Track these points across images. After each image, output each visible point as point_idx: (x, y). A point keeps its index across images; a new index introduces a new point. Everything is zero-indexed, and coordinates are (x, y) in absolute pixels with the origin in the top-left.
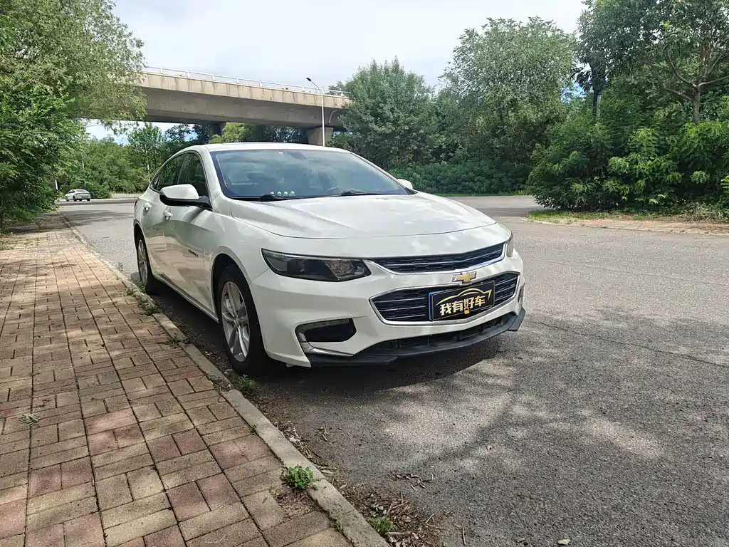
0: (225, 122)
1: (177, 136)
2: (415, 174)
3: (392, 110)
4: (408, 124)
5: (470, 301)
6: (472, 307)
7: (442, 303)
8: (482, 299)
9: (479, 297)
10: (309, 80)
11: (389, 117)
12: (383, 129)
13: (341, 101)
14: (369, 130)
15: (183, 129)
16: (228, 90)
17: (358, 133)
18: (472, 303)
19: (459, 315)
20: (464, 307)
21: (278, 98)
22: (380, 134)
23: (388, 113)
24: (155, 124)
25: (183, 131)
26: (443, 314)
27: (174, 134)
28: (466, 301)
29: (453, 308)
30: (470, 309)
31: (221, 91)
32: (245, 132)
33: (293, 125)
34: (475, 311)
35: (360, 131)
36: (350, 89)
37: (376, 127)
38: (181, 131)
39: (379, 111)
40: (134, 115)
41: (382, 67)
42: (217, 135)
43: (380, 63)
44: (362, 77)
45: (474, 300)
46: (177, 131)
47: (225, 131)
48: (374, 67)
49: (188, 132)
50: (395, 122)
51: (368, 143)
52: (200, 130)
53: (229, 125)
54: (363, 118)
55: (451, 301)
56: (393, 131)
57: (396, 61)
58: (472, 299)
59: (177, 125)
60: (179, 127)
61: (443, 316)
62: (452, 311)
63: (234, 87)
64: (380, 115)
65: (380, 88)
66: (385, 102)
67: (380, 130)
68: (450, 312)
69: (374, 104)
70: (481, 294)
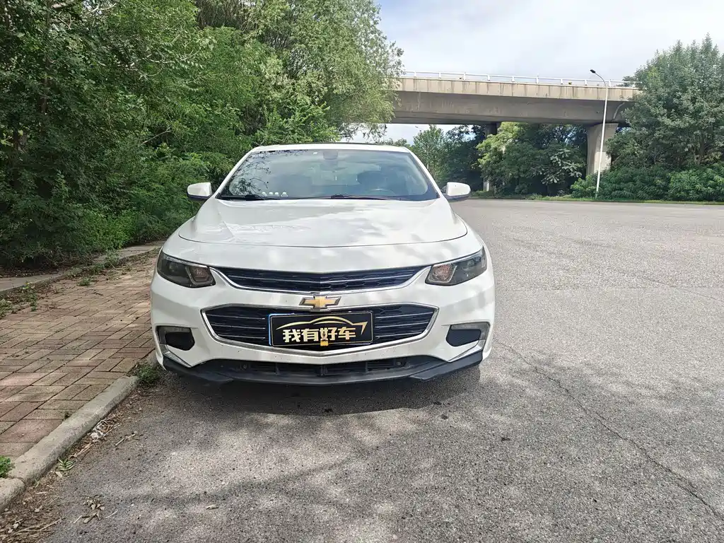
0: (500, 123)
1: (456, 137)
2: (716, 177)
3: (693, 100)
4: (714, 115)
5: (330, 331)
6: (333, 338)
7: (287, 328)
8: (350, 331)
9: (344, 328)
10: (593, 72)
11: (688, 109)
12: (678, 122)
13: (630, 93)
14: (658, 124)
15: (462, 130)
16: (502, 90)
17: (644, 129)
18: (333, 334)
19: (313, 346)
20: (320, 337)
21: (555, 95)
22: (672, 129)
23: (686, 103)
24: (438, 127)
25: (463, 132)
26: (287, 341)
27: (454, 135)
28: (324, 331)
29: (302, 336)
30: (329, 341)
31: (494, 91)
32: (519, 131)
33: (573, 123)
34: (338, 344)
35: (646, 126)
36: (641, 78)
37: (668, 121)
38: (461, 132)
39: (675, 100)
40: (384, 118)
41: (688, 48)
42: (491, 135)
43: (686, 45)
44: (659, 64)
45: (337, 331)
46: (457, 132)
47: (501, 130)
48: (678, 50)
49: (467, 133)
50: (695, 115)
51: (657, 140)
52: (479, 130)
53: (504, 125)
54: (652, 111)
55: (301, 327)
56: (691, 126)
57: (708, 40)
58: (335, 329)
59: (458, 126)
60: (460, 128)
61: (287, 343)
62: (302, 338)
63: (510, 87)
64: (676, 107)
65: (681, 74)
66: (685, 91)
67: (672, 124)
68: (298, 341)
69: (669, 93)
70: (348, 326)
